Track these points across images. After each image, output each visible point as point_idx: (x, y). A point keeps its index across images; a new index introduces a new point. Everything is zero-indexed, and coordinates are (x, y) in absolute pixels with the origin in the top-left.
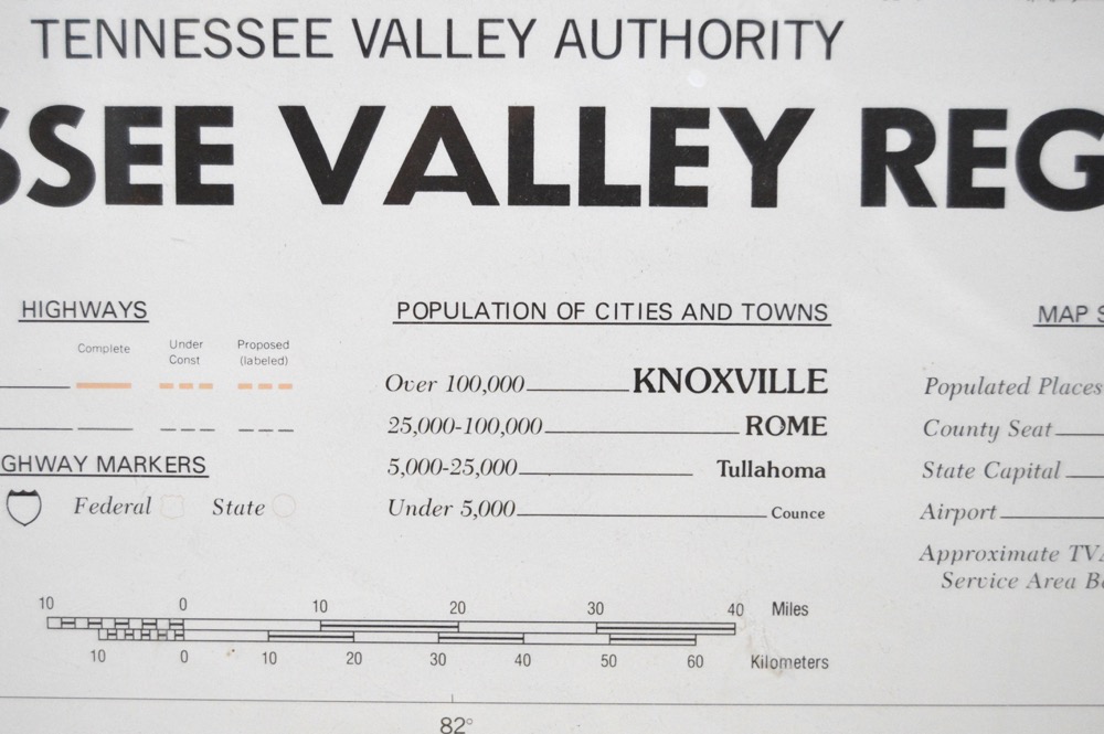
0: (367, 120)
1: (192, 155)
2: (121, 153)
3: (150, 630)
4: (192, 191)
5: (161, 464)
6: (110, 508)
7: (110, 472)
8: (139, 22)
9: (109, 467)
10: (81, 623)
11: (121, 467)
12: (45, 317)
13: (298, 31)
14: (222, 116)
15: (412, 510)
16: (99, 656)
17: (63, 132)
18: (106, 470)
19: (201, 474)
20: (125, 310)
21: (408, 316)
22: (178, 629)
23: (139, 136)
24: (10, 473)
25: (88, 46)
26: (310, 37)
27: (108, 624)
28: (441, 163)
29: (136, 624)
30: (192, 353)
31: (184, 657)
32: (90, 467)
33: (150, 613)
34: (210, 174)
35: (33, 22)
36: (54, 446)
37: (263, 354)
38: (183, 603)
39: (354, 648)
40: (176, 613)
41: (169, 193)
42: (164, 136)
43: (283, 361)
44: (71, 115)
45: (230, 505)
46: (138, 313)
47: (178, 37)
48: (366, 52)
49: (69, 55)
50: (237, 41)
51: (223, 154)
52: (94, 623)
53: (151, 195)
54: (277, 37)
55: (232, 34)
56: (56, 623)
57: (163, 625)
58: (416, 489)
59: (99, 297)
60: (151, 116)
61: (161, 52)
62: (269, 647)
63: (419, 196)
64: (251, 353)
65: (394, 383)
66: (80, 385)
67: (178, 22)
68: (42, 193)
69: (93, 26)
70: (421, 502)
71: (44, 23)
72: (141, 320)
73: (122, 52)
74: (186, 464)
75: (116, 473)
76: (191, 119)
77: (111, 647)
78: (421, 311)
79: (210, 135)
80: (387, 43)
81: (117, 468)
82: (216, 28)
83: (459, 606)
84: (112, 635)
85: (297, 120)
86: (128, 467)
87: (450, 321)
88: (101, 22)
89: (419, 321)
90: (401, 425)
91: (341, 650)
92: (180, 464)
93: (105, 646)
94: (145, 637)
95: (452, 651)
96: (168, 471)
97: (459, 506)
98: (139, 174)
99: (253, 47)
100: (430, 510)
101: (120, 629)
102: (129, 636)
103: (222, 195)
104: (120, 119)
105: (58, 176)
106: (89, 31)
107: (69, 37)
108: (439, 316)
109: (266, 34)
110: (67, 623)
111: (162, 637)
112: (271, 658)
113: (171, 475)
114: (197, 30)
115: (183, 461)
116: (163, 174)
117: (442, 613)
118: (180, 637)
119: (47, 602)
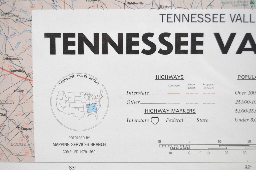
0: (232, 36)
1: (194, 43)
2: (179, 43)
3: (182, 147)
4: (194, 51)
5: (186, 111)
6: (174, 120)
7: (174, 112)
8: (183, 15)
9: (174, 111)
10: (167, 146)
11: (177, 111)
12: (161, 79)
13: (218, 17)
14: (201, 35)
15: (240, 120)
16: (171, 153)
17: (166, 38)
18: (173, 112)
19: (194, 113)
20: (179, 77)
21: (240, 78)
22: (188, 147)
23: (183, 39)
24: (152, 113)
25: (172, 20)
26: (221, 18)
27: (173, 146)
28: (248, 45)
29: (179, 146)
30: (193, 86)
31: (189, 153)
32: (170, 111)
33: (182, 143)
34: (198, 48)
35: (160, 14)
36: (162, 107)
37: (209, 86)
38: (190, 141)
39: (227, 151)
40: (188, 143)
41: (189, 52)
42: (188, 39)
43: (213, 88)
44: (168, 35)
45: (200, 120)
46: (182, 78)
47: (192, 18)
48: (233, 21)
49: (168, 22)
50: (205, 19)
51: (201, 43)
52: (170, 146)
53: (185, 52)
54: (213, 18)
55: (204, 17)
56: (161, 146)
57: (185, 146)
58: (241, 116)
59: (173, 74)
60: (185, 35)
61: (188, 21)
62: (208, 151)
63: (243, 52)
64: (206, 86)
65: (237, 93)
66: (168, 94)
67: (192, 15)
68: (161, 52)
69: (173, 15)
70: (242, 118)
71: (163, 15)
72: (182, 79)
73: (180, 21)
74: (191, 111)
75: (176, 113)
76: (194, 36)
77: (173, 151)
78: (243, 77)
79: (198, 39)
80: (237, 19)
81: (176, 112)
82: (200, 16)
83: (250, 141)
84: (173, 148)
85: (217, 36)
86: (178, 111)
87: (249, 79)
88: (175, 15)
89: (243, 79)
90: (238, 102)
91: (224, 151)
92: (190, 111)
93: (172, 151)
94: (181, 149)
95: (248, 151)
96: (187, 112)
97: (250, 119)
98: (183, 48)
99: (208, 20)
100: (244, 120)
101: (175, 147)
102: (177, 148)
103: (201, 52)
104: (179, 36)
105: (165, 48)
106: (172, 16)
107: (168, 18)
108: (247, 78)
109: (211, 17)
110: (164, 146)
111: (185, 149)
112: (208, 153)
113: (188, 113)
114: (196, 16)
115: (191, 110)
116: (188, 48)
117: (246, 143)
118: (189, 148)
119: (159, 141)
